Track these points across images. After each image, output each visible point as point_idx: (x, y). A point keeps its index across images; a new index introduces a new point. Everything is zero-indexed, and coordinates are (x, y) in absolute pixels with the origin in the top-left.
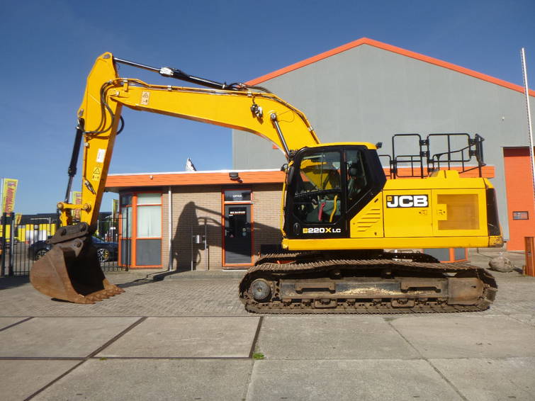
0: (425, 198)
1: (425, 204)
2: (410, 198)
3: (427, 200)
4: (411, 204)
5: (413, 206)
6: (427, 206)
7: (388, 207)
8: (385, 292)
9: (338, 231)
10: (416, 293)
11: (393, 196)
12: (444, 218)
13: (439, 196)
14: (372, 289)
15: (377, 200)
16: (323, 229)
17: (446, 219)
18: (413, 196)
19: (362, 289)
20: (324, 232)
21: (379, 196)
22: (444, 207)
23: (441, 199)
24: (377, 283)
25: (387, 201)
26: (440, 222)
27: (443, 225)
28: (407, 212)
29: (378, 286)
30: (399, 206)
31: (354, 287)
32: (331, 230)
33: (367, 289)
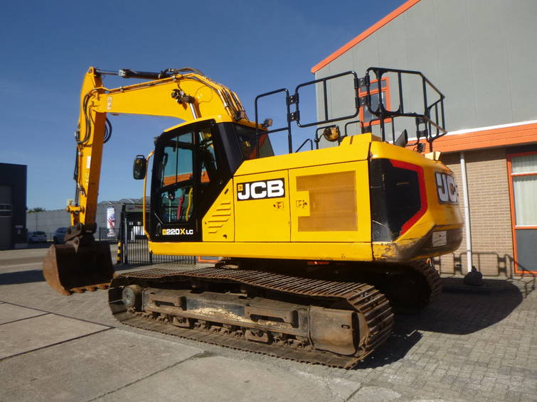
0: (280, 183)
1: (281, 193)
2: (263, 185)
3: (284, 187)
4: (263, 194)
5: (267, 197)
6: (284, 196)
7: (239, 200)
8: (234, 318)
9: (191, 232)
10: (268, 323)
11: (244, 184)
12: (306, 212)
13: (299, 179)
14: (220, 310)
15: (227, 190)
16: (178, 230)
17: (309, 215)
18: (266, 181)
19: (211, 309)
20: (178, 234)
21: (229, 186)
22: (305, 196)
23: (302, 182)
24: (226, 303)
25: (238, 192)
26: (301, 219)
27: (305, 224)
28: (260, 206)
29: (227, 307)
30: (251, 198)
31: (203, 306)
32: (185, 232)
33: (215, 310)
